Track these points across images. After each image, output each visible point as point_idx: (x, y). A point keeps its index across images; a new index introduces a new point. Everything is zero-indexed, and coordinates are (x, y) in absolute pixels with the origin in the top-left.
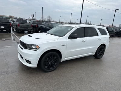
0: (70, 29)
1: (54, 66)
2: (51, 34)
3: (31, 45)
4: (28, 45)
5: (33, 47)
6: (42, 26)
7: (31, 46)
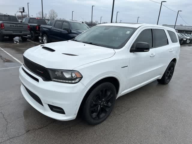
0: (128, 32)
1: (107, 110)
2: (91, 44)
3: (62, 71)
4: (54, 71)
5: (67, 76)
6: (50, 27)
7: (62, 73)
